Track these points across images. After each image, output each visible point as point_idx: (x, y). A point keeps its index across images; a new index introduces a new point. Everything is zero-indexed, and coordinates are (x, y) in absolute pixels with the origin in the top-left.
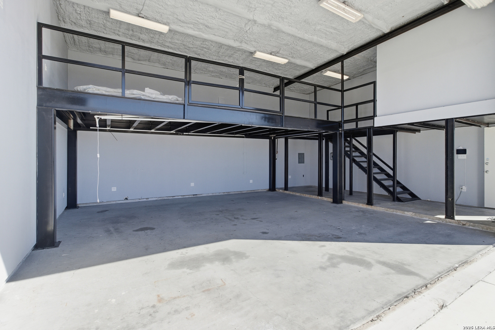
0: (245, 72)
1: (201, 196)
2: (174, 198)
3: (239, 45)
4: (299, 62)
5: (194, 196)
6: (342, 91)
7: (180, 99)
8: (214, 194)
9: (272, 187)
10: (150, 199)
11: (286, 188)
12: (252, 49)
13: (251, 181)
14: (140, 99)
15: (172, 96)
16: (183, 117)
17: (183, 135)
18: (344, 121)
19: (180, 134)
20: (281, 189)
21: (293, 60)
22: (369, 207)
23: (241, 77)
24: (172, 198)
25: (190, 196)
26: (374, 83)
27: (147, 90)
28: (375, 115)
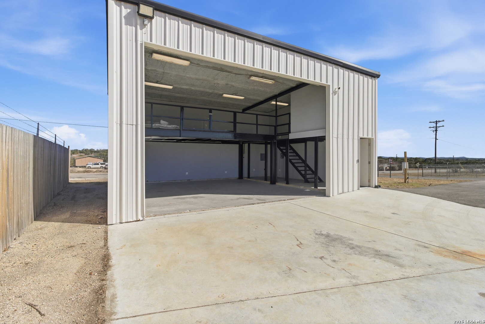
0: (213, 111)
1: (193, 181)
2: (176, 181)
3: (213, 91)
4: (251, 97)
5: (188, 181)
6: (276, 116)
7: (178, 127)
8: (201, 180)
9: (241, 176)
10: (161, 182)
11: (249, 177)
12: (221, 93)
13: (226, 172)
14: (159, 128)
15: (174, 126)
16: (179, 136)
17: (181, 142)
18: (277, 134)
19: (179, 142)
20: (246, 178)
21: (248, 97)
22: (287, 185)
23: (210, 114)
24: (174, 181)
25: (186, 181)
26: (289, 114)
27: (162, 122)
28: (289, 132)
